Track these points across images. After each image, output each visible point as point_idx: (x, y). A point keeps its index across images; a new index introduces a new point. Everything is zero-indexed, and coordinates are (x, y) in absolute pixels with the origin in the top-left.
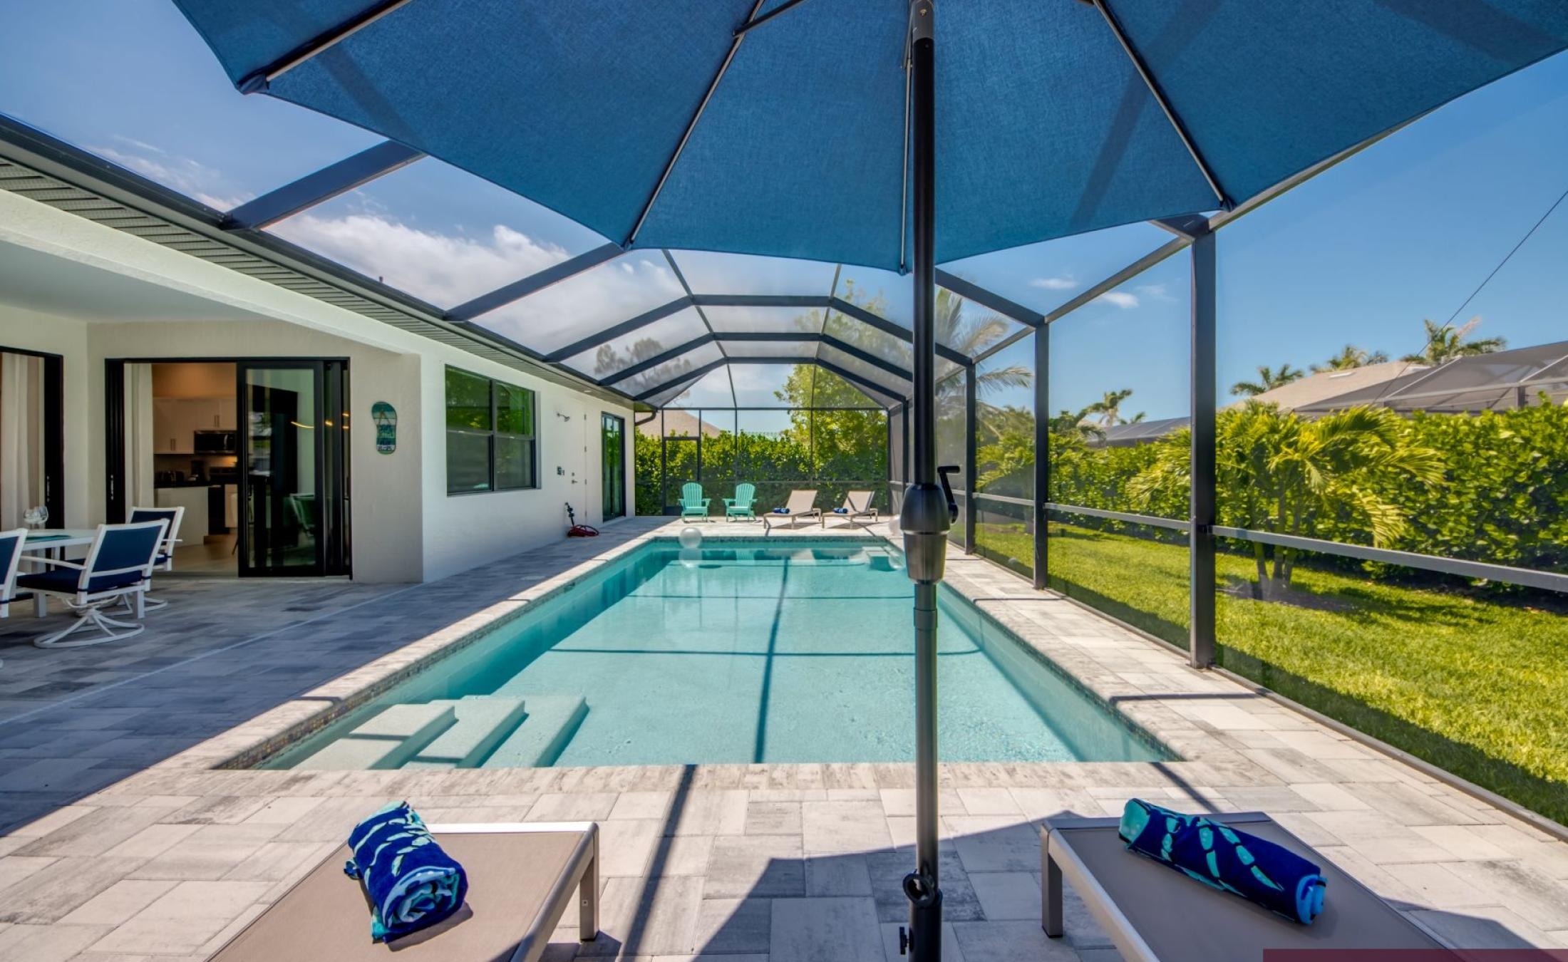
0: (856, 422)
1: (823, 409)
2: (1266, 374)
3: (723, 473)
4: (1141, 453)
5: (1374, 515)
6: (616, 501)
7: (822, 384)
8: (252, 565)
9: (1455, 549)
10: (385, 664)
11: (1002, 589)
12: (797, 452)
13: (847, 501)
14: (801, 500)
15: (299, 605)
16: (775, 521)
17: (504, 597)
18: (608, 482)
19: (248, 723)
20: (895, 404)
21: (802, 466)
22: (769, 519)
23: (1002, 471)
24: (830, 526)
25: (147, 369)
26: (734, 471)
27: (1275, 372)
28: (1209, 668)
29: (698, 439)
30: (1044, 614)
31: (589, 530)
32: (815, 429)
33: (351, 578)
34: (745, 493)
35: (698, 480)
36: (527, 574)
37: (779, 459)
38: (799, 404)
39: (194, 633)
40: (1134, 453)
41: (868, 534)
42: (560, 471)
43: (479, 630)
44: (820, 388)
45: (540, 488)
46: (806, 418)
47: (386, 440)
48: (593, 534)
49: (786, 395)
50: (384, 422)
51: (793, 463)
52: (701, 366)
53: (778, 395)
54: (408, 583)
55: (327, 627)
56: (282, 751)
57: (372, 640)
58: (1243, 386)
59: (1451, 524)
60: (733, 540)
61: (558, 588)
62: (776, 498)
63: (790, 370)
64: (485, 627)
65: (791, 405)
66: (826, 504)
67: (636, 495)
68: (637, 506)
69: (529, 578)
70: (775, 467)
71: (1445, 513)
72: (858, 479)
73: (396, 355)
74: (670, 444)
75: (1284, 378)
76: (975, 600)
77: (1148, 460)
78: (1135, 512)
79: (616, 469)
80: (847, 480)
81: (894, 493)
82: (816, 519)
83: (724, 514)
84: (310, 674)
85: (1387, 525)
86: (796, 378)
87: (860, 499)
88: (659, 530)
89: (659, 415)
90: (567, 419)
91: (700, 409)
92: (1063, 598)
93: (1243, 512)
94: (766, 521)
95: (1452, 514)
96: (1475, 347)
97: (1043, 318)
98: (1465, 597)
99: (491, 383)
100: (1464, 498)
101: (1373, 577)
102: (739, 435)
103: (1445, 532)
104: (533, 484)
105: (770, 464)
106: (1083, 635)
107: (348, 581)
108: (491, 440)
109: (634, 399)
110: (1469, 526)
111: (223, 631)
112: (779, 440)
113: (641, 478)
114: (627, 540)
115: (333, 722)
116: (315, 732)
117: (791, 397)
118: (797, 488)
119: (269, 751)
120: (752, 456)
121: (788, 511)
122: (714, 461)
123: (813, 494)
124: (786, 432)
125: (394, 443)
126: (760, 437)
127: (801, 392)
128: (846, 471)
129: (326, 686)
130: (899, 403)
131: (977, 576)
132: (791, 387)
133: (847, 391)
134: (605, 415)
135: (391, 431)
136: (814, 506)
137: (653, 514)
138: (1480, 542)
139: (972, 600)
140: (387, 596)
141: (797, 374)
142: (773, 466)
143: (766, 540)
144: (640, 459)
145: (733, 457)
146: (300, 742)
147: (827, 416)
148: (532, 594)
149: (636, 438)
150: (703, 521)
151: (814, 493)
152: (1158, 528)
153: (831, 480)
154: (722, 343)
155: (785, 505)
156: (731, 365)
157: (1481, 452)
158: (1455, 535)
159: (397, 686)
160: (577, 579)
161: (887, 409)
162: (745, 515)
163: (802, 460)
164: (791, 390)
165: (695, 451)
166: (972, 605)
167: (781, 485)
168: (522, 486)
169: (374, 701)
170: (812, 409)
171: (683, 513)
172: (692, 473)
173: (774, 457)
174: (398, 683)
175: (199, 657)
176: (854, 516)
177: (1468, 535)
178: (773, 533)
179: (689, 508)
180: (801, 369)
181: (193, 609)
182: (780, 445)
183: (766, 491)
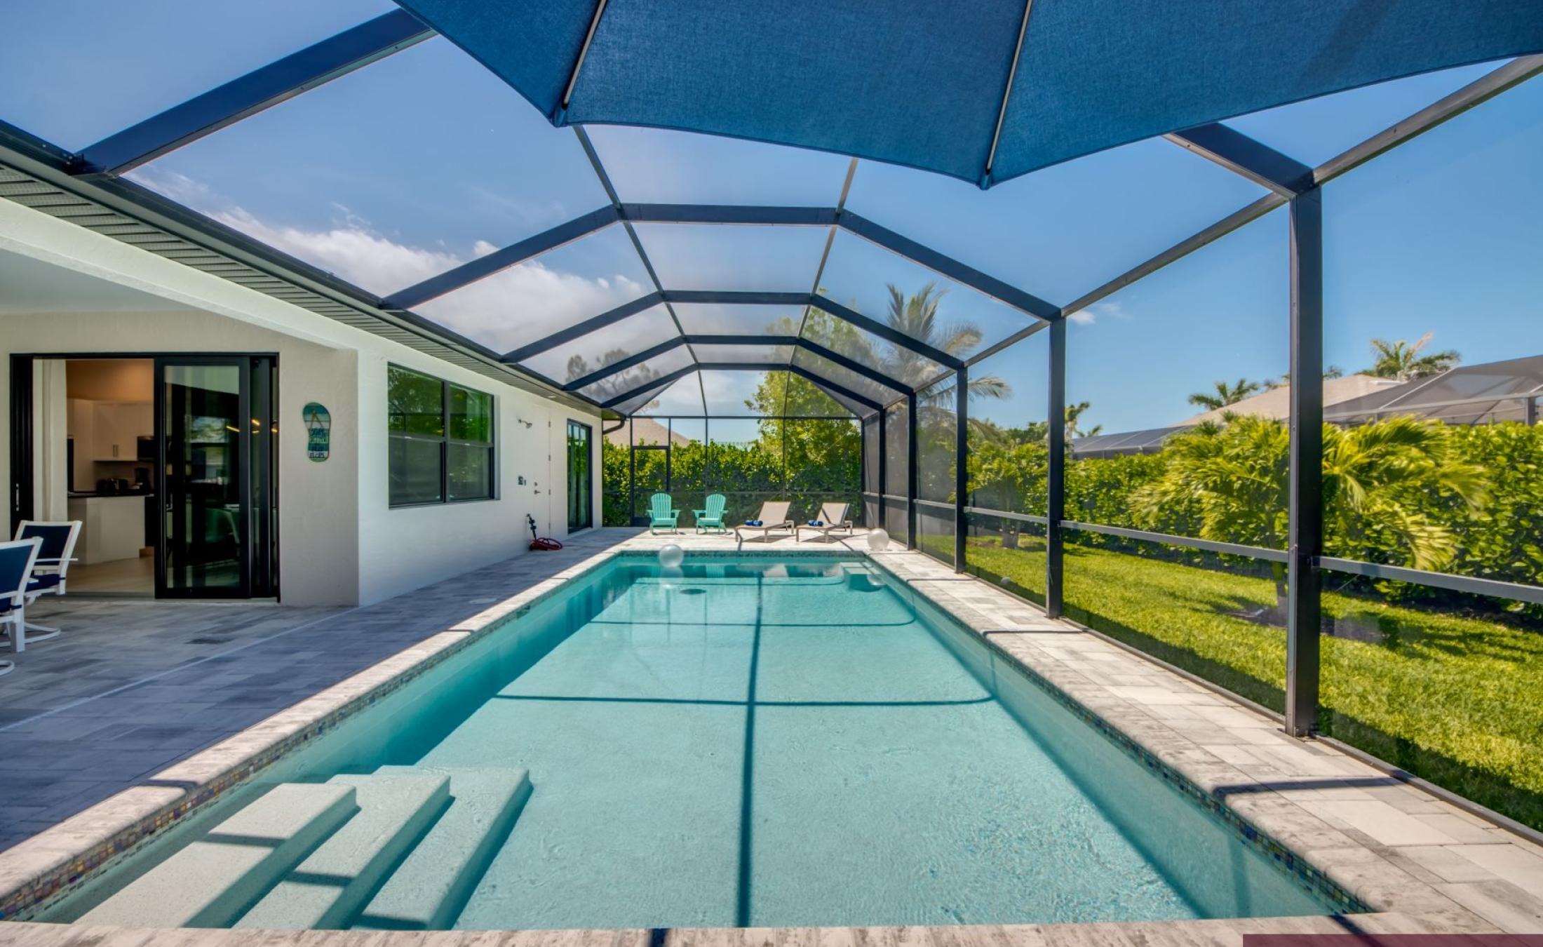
0: (828, 432)
1: (793, 418)
2: (1222, 390)
3: (692, 483)
4: (1121, 465)
5: (1420, 538)
6: (583, 510)
7: (794, 393)
8: (170, 584)
9: (1487, 571)
10: (278, 724)
11: (1011, 618)
12: (767, 462)
13: (821, 513)
14: (774, 512)
15: (208, 636)
16: (746, 533)
17: (445, 627)
18: (574, 492)
19: (61, 826)
20: (870, 413)
21: (772, 476)
22: (741, 531)
23: (978, 483)
24: (803, 539)
25: (60, 366)
26: (704, 482)
27: (1232, 387)
28: (1312, 737)
29: (667, 448)
30: (1073, 653)
31: (552, 543)
32: (786, 439)
33: (279, 601)
34: (716, 504)
35: (667, 491)
36: (478, 596)
37: (749, 469)
38: (770, 413)
39: (69, 674)
40: (1114, 465)
41: (845, 549)
42: (521, 481)
43: (404, 673)
44: (792, 397)
45: (499, 499)
46: (776, 428)
47: (319, 446)
48: (557, 547)
49: (756, 405)
50: (316, 426)
51: (764, 472)
52: (670, 372)
53: (749, 404)
54: (342, 607)
55: (228, 666)
56: (103, 867)
57: (271, 688)
58: (1200, 399)
59: (1482, 544)
60: (704, 554)
61: (509, 614)
62: (746, 509)
63: (761, 377)
64: (414, 668)
65: (762, 414)
66: (798, 517)
67: (604, 505)
68: (604, 517)
69: (478, 601)
70: (745, 477)
71: (1474, 532)
72: (829, 490)
73: (335, 350)
74: (639, 454)
75: (1241, 391)
76: (986, 633)
77: (1130, 473)
78: (1117, 526)
79: (583, 478)
80: (817, 491)
81: (868, 505)
82: (789, 532)
83: (693, 525)
84: (176, 741)
85: (1433, 548)
86: (766, 387)
87: (834, 511)
88: (626, 542)
89: (627, 423)
90: (529, 425)
91: (670, 418)
92: (1085, 631)
93: (1239, 528)
94: (738, 534)
95: (1484, 534)
96: (1429, 361)
97: (1059, 311)
98: (1496, 622)
99: (443, 384)
100: (1498, 516)
101: (1389, 599)
102: (709, 444)
103: (1476, 552)
104: (491, 495)
105: (739, 474)
106: (1132, 684)
107: (276, 604)
108: (443, 447)
109: (602, 406)
110: (1505, 546)
111: (105, 671)
112: (749, 449)
113: (610, 489)
114: (592, 555)
115: (190, 814)
116: (159, 831)
117: (761, 406)
118: (768, 499)
119: (80, 869)
120: (722, 466)
121: (761, 524)
122: (684, 471)
123: (785, 506)
124: (756, 442)
125: (328, 449)
126: (730, 447)
127: (772, 401)
128: (818, 483)
129: (186, 762)
130: (875, 412)
131: (978, 601)
132: (761, 396)
133: (820, 400)
134: (570, 421)
135: (324, 435)
136: (787, 518)
137: (621, 525)
138: (1517, 564)
139: (982, 632)
140: (310, 625)
141: (768, 383)
142: (744, 478)
143: (739, 554)
144: (608, 468)
145: (703, 467)
146: (134, 848)
147: (799, 425)
148: (476, 623)
149: (603, 448)
150: (672, 533)
151: (787, 504)
152: (1142, 541)
153: (802, 490)
154: (693, 346)
155: (756, 517)
156: (703, 372)
157: (1519, 466)
158: (1488, 555)
159: (289, 755)
160: (532, 601)
161: (860, 418)
162: (716, 526)
163: (772, 470)
164: (761, 399)
165: (665, 461)
166: (982, 639)
167: (751, 496)
168: (479, 498)
169: (254, 779)
170: (785, 418)
171: (651, 525)
172: (661, 483)
173: (745, 467)
174: (290, 750)
175: (58, 709)
176: (830, 529)
177: (1502, 555)
178: (747, 547)
179: (658, 520)
180: (772, 377)
181: (85, 640)
182: (750, 455)
183: (736, 501)
